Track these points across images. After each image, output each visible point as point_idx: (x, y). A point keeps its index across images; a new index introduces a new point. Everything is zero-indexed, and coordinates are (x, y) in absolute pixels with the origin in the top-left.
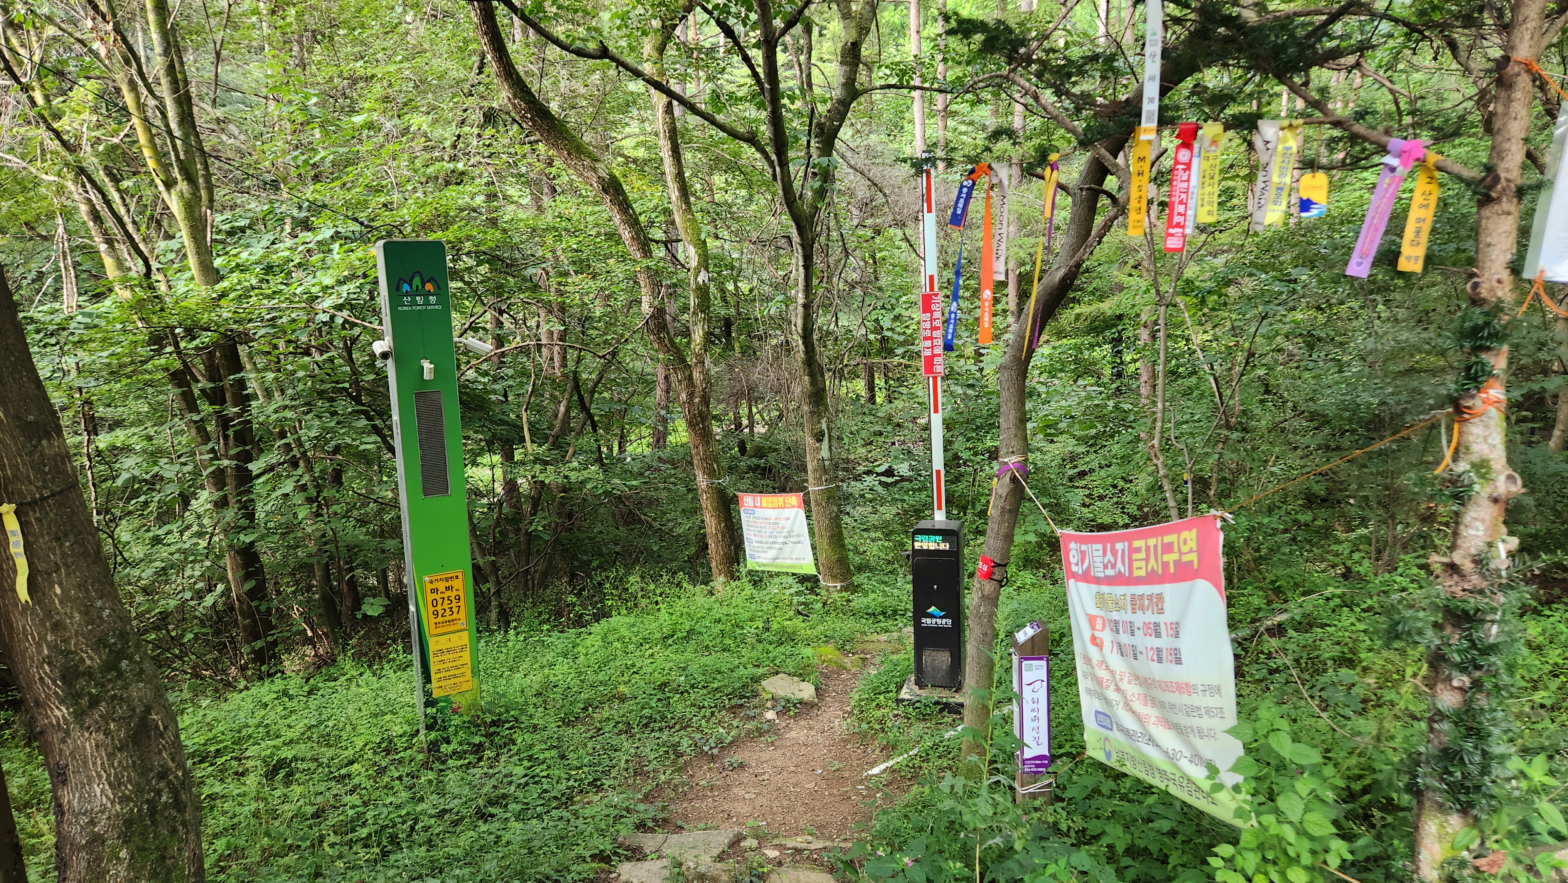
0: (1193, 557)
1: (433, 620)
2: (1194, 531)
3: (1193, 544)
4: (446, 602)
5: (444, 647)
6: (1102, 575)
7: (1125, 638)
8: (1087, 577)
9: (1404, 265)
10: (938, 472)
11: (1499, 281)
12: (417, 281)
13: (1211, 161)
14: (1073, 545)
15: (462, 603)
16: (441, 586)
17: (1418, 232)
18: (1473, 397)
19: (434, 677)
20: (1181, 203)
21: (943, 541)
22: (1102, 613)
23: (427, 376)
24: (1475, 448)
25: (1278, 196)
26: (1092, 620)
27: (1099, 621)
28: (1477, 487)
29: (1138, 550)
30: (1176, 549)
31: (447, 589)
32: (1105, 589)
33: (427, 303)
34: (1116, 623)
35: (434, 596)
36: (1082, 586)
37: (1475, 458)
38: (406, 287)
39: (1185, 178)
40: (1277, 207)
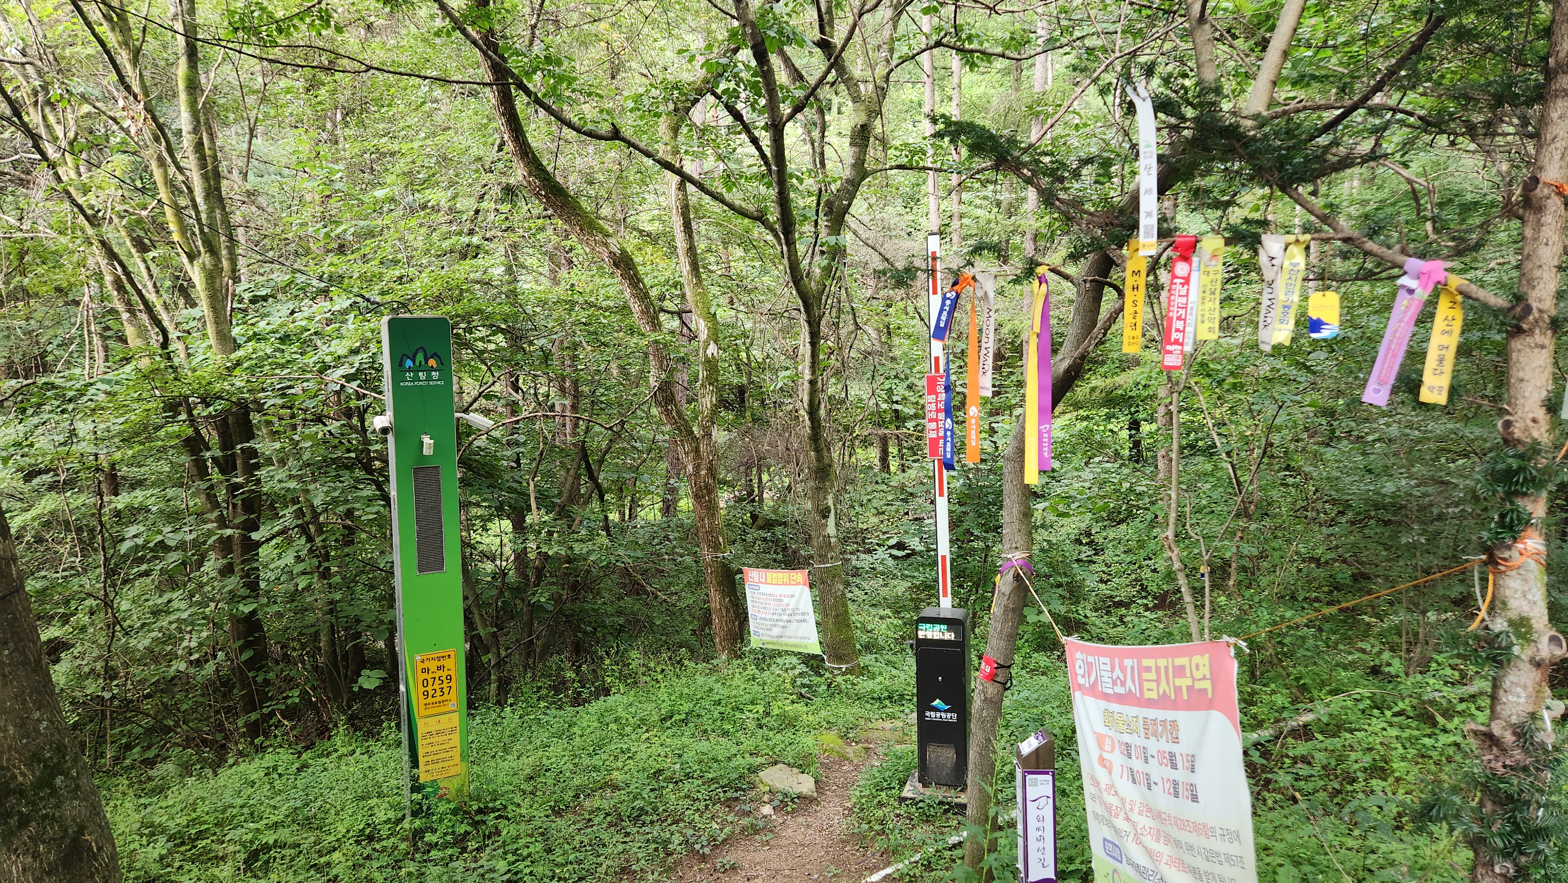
0: (1207, 685)
1: (422, 701)
2: (1207, 656)
3: (1205, 671)
4: (437, 682)
5: (433, 729)
6: (1110, 691)
7: (1137, 764)
8: (1093, 691)
9: (1426, 396)
10: (944, 557)
11: (1534, 421)
12: (420, 357)
13: (1212, 276)
14: (1078, 655)
15: (453, 684)
16: (433, 665)
17: (1441, 361)
18: (1509, 548)
19: (422, 761)
20: (1179, 318)
21: (948, 630)
22: (1111, 733)
23: (426, 452)
24: (1513, 603)
25: (1285, 314)
26: (1100, 739)
27: (1108, 741)
28: (1516, 650)
29: (1148, 669)
30: (1188, 674)
31: (439, 668)
32: (1115, 707)
33: (429, 379)
34: (1128, 746)
35: (425, 676)
36: (1090, 700)
37: (1513, 615)
38: (409, 363)
39: (1183, 292)
40: (1283, 326)
